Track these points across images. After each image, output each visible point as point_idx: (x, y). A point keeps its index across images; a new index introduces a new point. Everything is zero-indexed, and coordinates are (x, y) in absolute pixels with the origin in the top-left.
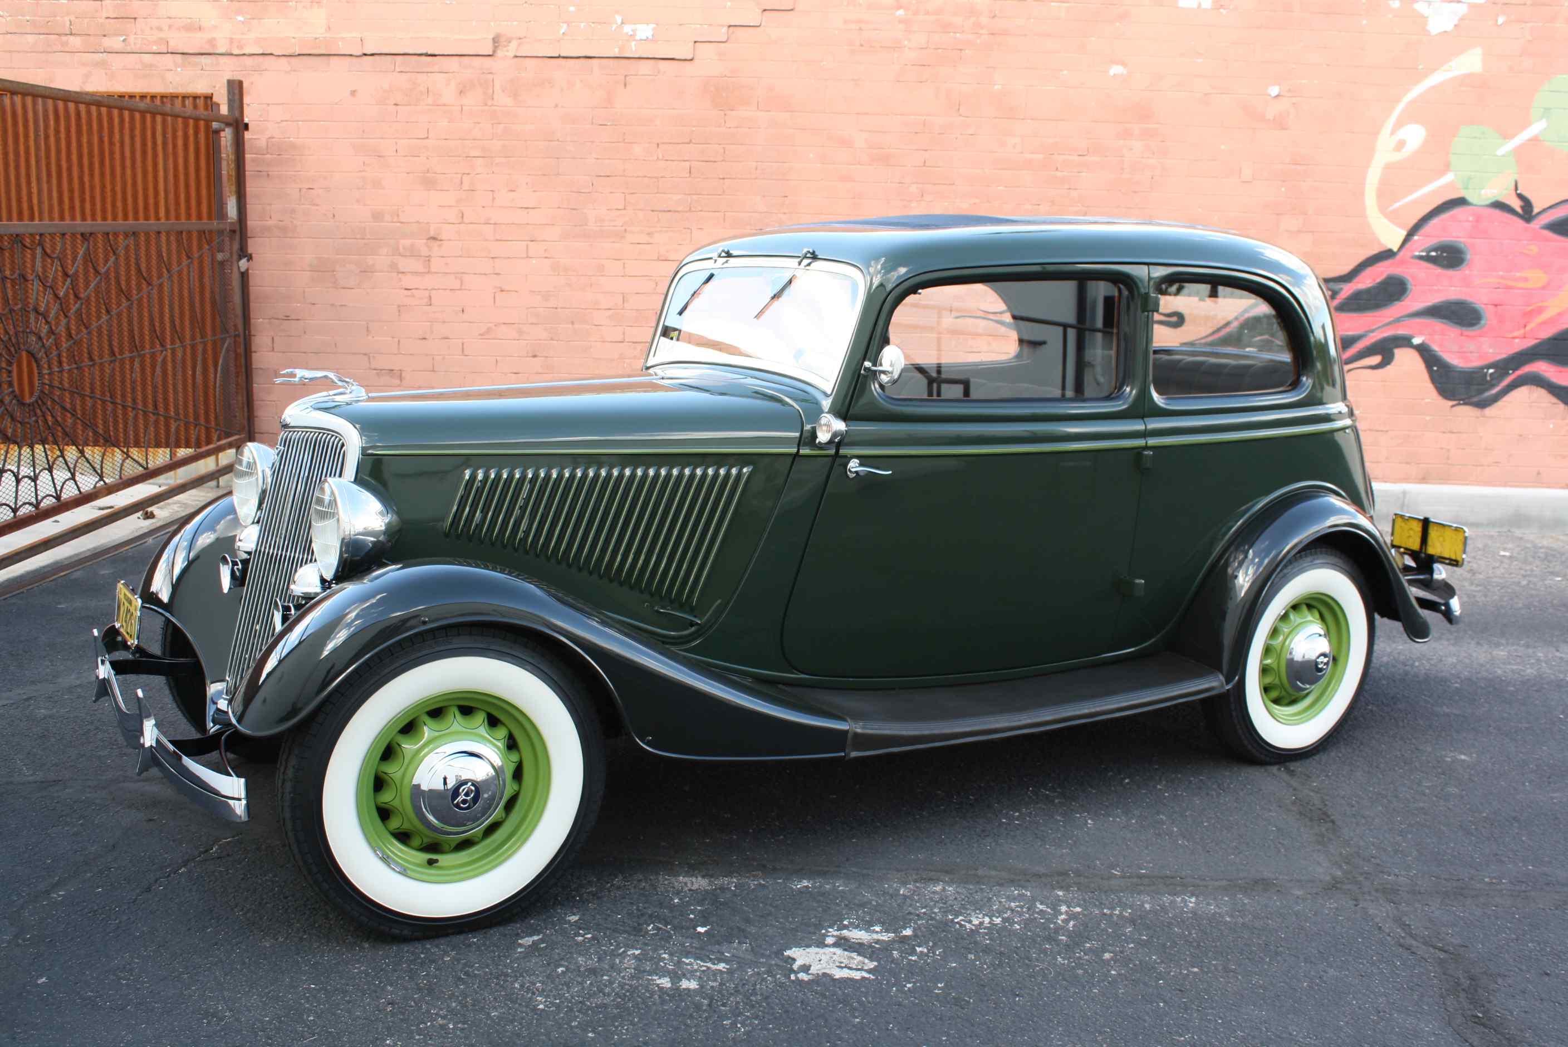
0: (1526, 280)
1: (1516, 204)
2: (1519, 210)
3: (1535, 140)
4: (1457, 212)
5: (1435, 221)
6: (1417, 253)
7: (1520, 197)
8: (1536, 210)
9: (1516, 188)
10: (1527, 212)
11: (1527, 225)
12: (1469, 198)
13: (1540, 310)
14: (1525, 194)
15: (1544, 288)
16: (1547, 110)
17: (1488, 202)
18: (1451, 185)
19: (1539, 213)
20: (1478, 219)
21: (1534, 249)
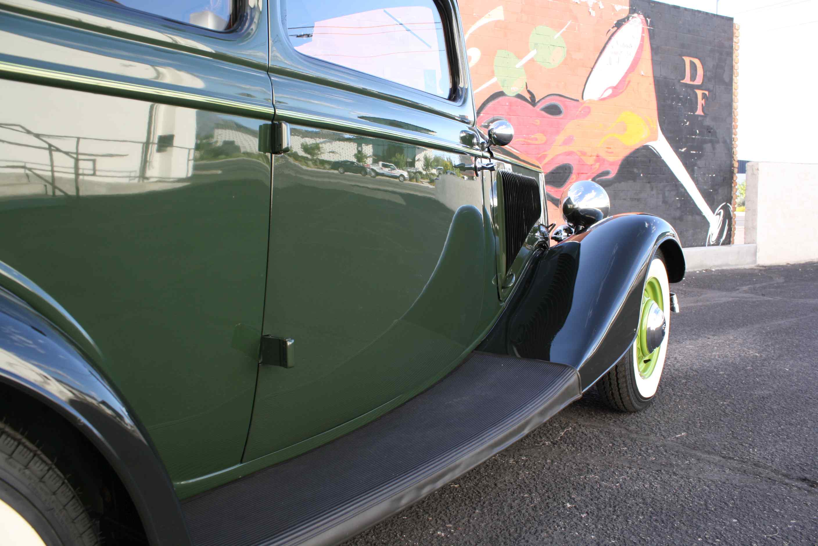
0: (536, 139)
1: (528, 96)
2: (529, 100)
3: (532, 60)
4: (500, 99)
5: (490, 104)
6: (483, 124)
7: (529, 92)
8: (537, 100)
9: (527, 88)
10: (533, 102)
11: (534, 108)
12: (506, 92)
13: (545, 156)
14: (531, 90)
15: (545, 143)
16: (536, 44)
17: (514, 95)
18: (495, 85)
19: (538, 102)
20: (511, 104)
21: (538, 122)
